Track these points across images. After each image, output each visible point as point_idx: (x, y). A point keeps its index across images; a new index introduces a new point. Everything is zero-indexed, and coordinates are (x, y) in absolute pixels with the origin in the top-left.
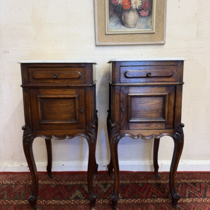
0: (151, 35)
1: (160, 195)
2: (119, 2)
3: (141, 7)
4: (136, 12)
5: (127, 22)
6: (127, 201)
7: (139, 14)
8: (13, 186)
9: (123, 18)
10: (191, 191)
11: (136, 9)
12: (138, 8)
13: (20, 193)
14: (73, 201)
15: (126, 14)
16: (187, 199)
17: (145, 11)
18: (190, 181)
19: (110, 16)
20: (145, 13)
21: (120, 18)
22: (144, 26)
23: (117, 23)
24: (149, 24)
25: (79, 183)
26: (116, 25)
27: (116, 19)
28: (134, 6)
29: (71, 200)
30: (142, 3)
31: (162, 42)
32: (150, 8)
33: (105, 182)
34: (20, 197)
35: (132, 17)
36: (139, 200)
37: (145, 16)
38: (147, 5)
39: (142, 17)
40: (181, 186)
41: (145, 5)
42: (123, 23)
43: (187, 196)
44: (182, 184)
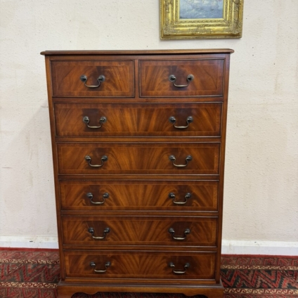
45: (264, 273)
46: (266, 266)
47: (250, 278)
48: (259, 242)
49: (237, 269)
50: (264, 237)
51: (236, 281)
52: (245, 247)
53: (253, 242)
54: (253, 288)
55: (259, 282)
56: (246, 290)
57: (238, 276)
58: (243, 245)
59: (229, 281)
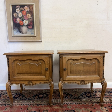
0: (35, 37)
2: (18, 22)
3: (28, 24)
4: (26, 26)
5: (22, 31)
7: (28, 28)
9: (20, 29)
11: (26, 25)
12: (27, 25)
15: (22, 27)
17: (31, 26)
19: (14, 29)
20: (30, 27)
21: (19, 29)
22: (31, 33)
23: (18, 32)
24: (33, 32)
26: (17, 33)
27: (17, 30)
28: (25, 24)
30: (29, 22)
31: (40, 41)
32: (33, 25)
35: (24, 29)
37: (31, 29)
38: (31, 23)
39: (29, 29)
41: (30, 23)
42: (20, 31)
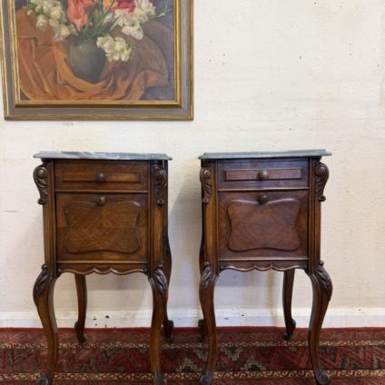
1: (330, 365)
6: (275, 373)
8: (74, 352)
10: (381, 359)
13: (89, 362)
14: (183, 374)
16: (377, 371)
18: (376, 343)
25: (187, 346)
29: (179, 373)
33: (230, 344)
34: (91, 368)
36: (295, 372)
40: (362, 349)
43: (376, 366)
44: (364, 347)
45: (379, 350)
46: (379, 340)
47: (361, 356)
48: (364, 310)
49: (340, 346)
50: (371, 302)
51: (344, 361)
52: (346, 317)
53: (356, 309)
54: (369, 369)
55: (376, 362)
56: (361, 371)
57: (344, 354)
58: (343, 314)
59: (334, 361)
